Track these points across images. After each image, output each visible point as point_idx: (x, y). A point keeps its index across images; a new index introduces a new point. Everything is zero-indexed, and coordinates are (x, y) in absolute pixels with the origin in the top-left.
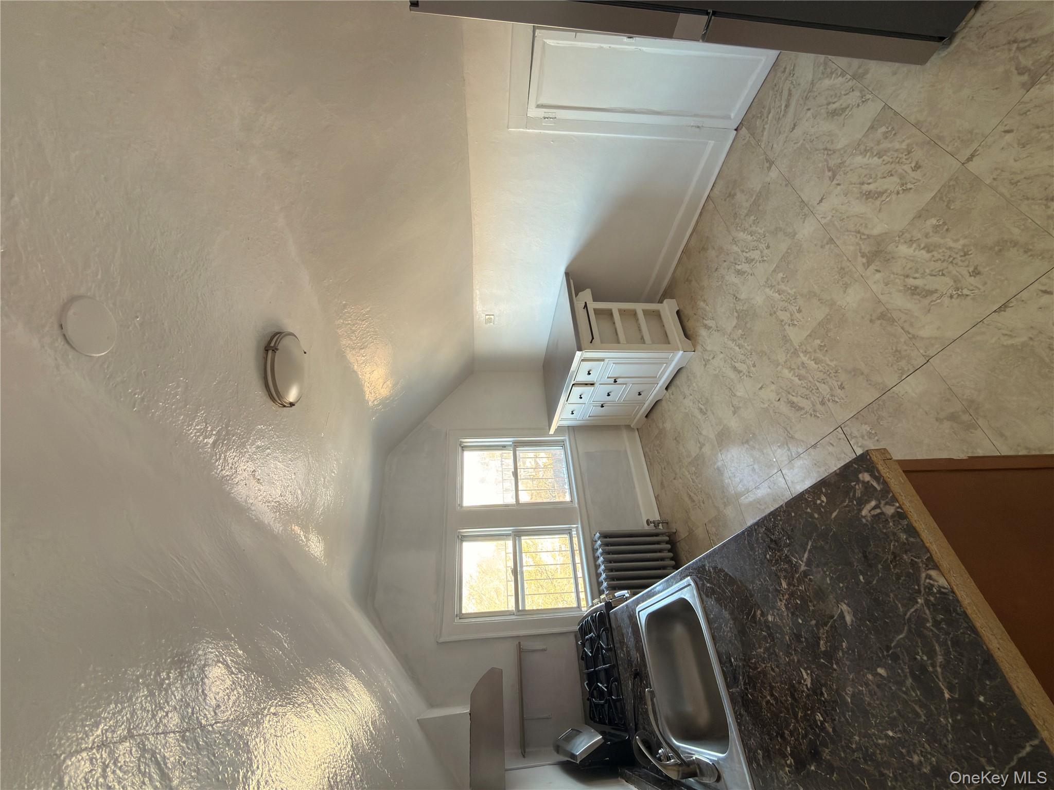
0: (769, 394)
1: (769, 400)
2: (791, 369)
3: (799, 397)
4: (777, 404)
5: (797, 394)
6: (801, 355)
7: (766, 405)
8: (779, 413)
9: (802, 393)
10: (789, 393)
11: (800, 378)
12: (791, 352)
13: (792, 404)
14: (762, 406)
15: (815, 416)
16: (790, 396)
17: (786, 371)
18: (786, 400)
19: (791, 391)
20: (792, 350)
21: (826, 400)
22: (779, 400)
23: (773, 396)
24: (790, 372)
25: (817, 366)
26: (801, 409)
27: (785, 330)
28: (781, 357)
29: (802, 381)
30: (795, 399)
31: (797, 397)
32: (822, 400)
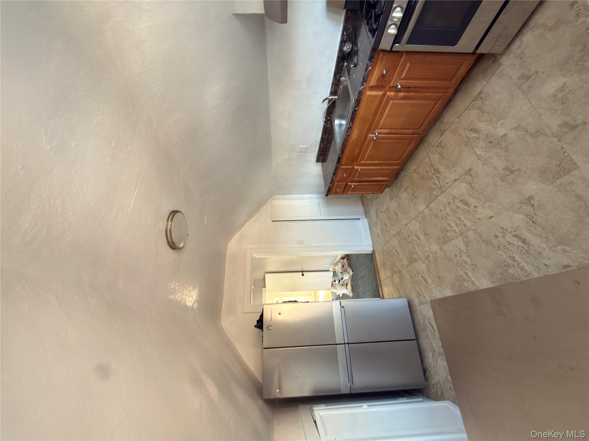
0: (483, 212)
1: (484, 208)
2: (465, 225)
3: (461, 208)
4: (478, 205)
5: (462, 210)
6: (457, 231)
7: (487, 204)
8: (477, 199)
9: (459, 210)
10: (468, 211)
11: (460, 219)
12: (464, 235)
13: (466, 204)
14: (491, 204)
15: (454, 197)
16: (467, 209)
17: (468, 224)
18: (470, 207)
19: (466, 212)
20: (463, 236)
21: (448, 205)
22: (475, 207)
23: (480, 210)
24: (465, 223)
25: (460, 216)
26: (461, 201)
27: (466, 250)
28: (470, 233)
29: (459, 216)
30: (465, 207)
31: (463, 208)
32: (449, 205)
